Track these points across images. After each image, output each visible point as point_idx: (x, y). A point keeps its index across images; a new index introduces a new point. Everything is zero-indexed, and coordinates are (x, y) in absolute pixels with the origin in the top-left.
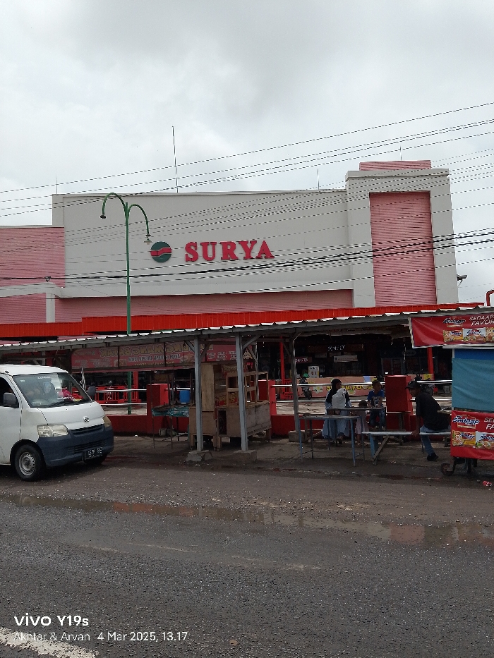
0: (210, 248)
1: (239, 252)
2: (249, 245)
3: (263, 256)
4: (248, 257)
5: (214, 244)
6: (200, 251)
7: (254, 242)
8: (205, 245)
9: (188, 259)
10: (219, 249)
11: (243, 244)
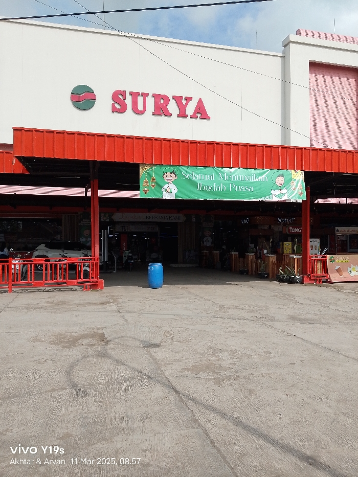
0: (140, 100)
1: (173, 107)
2: (184, 102)
3: (199, 115)
4: (182, 115)
5: (145, 95)
6: (129, 101)
7: (188, 99)
8: (134, 95)
9: (114, 110)
10: (150, 102)
11: (178, 99)
